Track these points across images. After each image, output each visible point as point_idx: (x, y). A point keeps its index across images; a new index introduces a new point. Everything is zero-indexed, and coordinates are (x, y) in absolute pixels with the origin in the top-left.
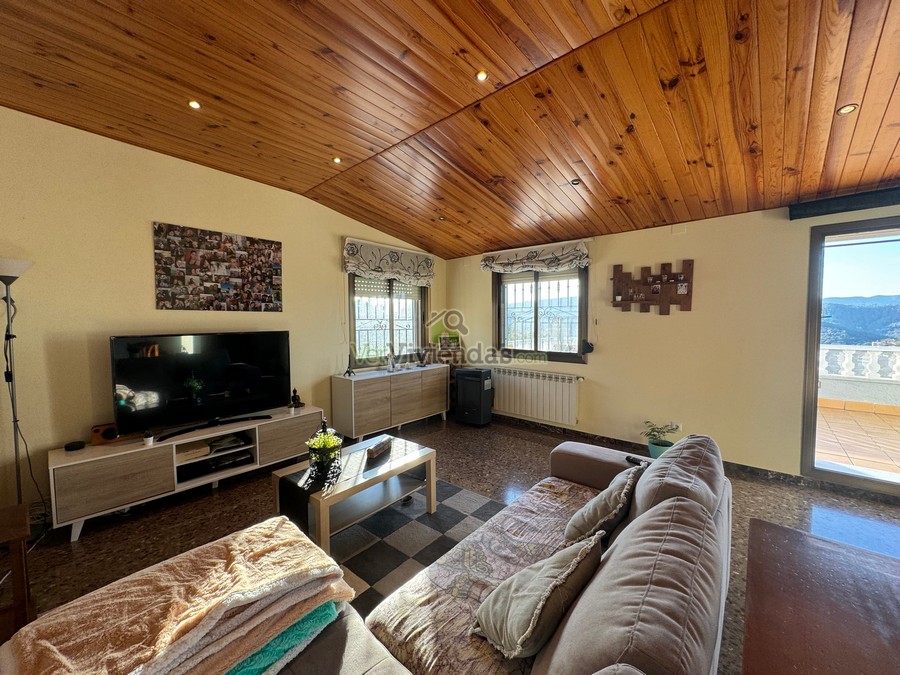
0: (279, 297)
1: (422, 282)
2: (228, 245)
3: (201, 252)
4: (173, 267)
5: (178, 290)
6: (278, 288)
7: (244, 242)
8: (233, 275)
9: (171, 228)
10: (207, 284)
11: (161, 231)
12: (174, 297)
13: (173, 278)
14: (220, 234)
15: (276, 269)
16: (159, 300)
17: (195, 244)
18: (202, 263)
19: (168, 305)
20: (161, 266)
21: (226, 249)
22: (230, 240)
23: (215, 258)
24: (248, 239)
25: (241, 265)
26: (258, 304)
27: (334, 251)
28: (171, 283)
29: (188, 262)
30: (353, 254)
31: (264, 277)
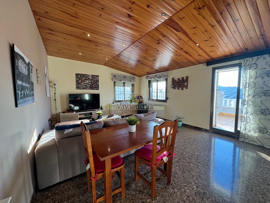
0: (98, 87)
1: (132, 83)
2: (88, 77)
3: (84, 78)
4: (79, 82)
5: (79, 86)
6: (98, 85)
7: (91, 76)
8: (89, 83)
9: (78, 74)
10: (85, 85)
11: (77, 75)
12: (79, 87)
13: (79, 83)
14: (87, 75)
15: (98, 81)
16: (77, 88)
17: (83, 77)
18: (84, 80)
19: (78, 88)
20: (77, 81)
21: (88, 78)
22: (89, 76)
23: (86, 79)
24: (92, 75)
25: (91, 81)
26: (94, 88)
27: (110, 77)
28: (78, 85)
29: (81, 80)
30: (115, 77)
31: (95, 83)
